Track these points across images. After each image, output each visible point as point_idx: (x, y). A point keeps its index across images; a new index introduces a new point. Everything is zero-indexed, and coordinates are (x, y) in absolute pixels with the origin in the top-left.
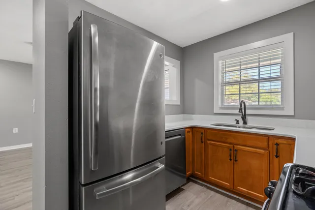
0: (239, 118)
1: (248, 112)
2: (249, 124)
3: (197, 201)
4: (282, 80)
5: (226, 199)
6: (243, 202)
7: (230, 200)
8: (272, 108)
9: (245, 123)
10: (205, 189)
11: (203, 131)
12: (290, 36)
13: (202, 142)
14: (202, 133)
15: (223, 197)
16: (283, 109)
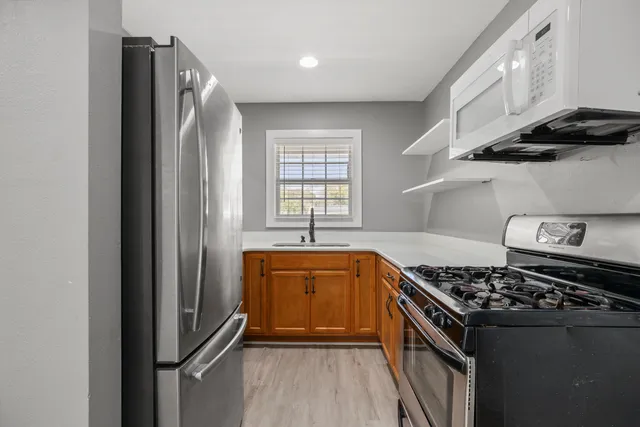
0: (306, 234)
1: (317, 224)
2: (317, 241)
3: (267, 368)
4: (350, 184)
5: (301, 350)
6: (321, 347)
7: (307, 350)
8: (341, 218)
9: (313, 240)
10: (268, 349)
11: (264, 256)
12: (357, 133)
13: (263, 275)
14: (263, 261)
15: (296, 350)
16: (351, 220)
